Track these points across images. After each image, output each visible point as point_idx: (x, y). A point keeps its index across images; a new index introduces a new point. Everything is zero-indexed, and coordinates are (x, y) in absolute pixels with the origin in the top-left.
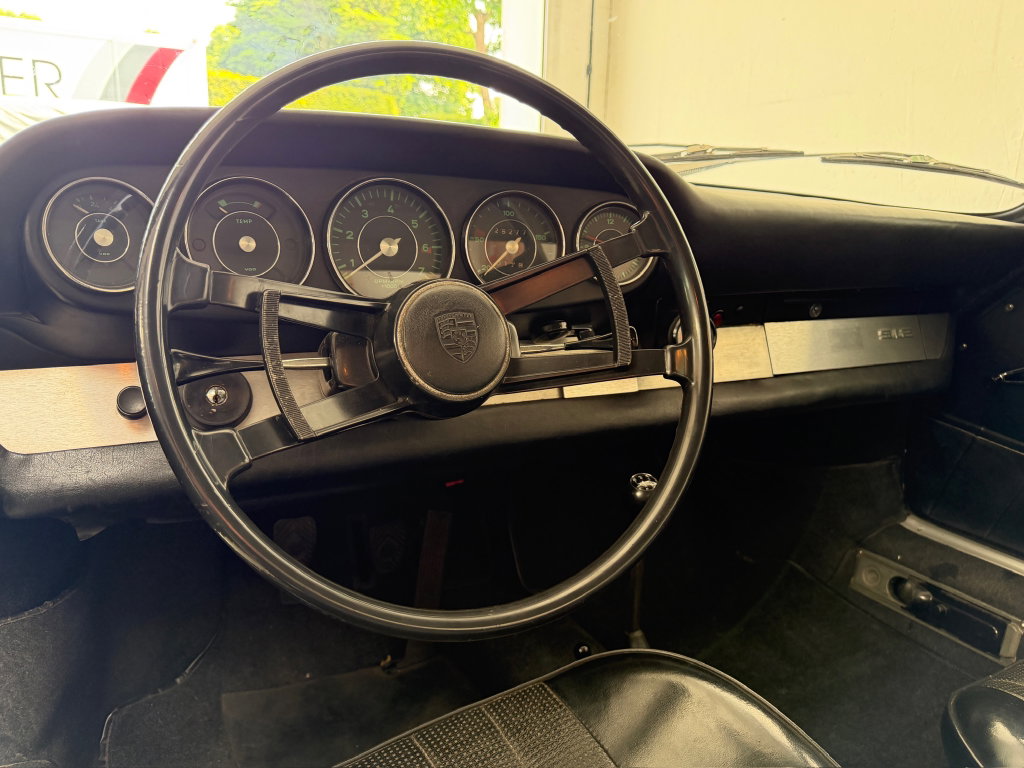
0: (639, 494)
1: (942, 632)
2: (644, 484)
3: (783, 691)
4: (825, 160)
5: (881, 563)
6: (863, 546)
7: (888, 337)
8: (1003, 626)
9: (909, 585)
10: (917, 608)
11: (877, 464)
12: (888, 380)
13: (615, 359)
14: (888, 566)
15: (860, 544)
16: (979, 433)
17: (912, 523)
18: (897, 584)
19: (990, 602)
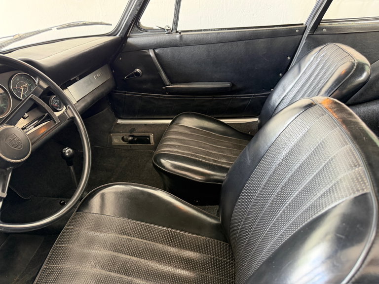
0: (67, 154)
1: (138, 145)
2: (67, 151)
3: (112, 179)
4: (58, 29)
5: (117, 135)
6: (111, 133)
7: (97, 77)
8: (149, 137)
9: (125, 137)
10: (130, 142)
11: (105, 110)
12: (102, 90)
13: (55, 122)
14: (119, 135)
15: (110, 133)
16: (126, 93)
17: (120, 121)
18: (123, 138)
19: (144, 133)
